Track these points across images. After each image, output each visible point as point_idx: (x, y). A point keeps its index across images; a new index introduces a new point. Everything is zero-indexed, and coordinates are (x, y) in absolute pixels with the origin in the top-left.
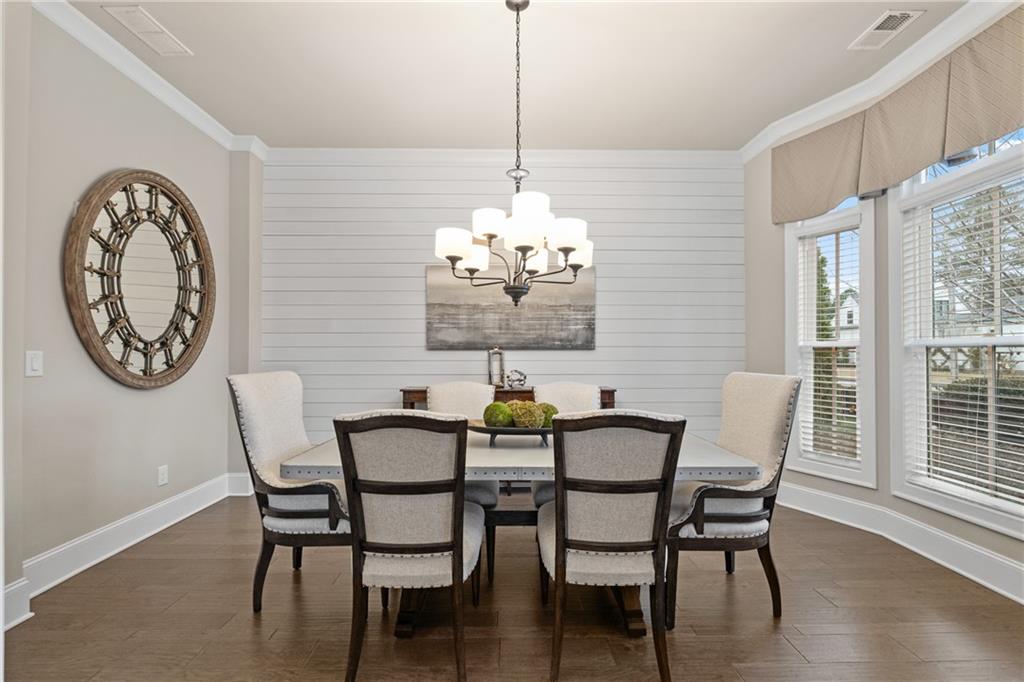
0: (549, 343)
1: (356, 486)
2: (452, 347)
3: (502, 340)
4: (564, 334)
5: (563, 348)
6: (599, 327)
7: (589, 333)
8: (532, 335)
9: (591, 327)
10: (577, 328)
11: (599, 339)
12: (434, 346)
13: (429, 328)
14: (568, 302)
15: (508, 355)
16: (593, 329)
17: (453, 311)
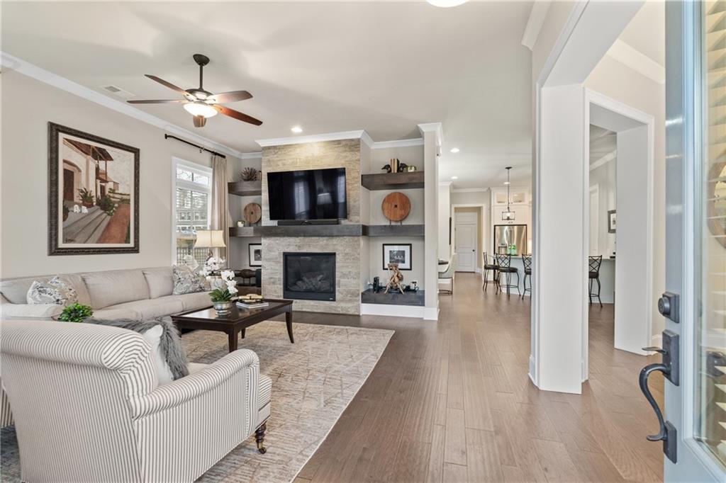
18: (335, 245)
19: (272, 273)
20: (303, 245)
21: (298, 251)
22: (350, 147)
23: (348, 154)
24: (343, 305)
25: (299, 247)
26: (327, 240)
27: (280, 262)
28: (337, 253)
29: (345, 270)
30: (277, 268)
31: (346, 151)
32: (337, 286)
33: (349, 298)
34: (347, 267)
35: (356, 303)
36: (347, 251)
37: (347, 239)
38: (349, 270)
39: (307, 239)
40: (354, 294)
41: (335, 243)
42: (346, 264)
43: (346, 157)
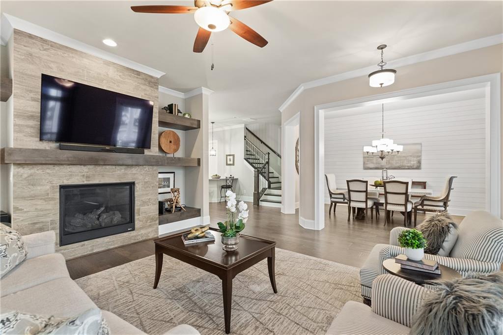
0: (404, 167)
1: (349, 191)
2: (371, 169)
3: (387, 167)
4: (409, 165)
5: (409, 169)
6: (423, 162)
7: (419, 164)
8: (398, 165)
9: (419, 162)
10: (414, 162)
11: (423, 166)
12: (366, 168)
13: (364, 164)
14: (410, 155)
15: (388, 171)
16: (420, 163)
17: (371, 159)
18: (135, 174)
19: (38, 216)
20: (94, 175)
21: (86, 183)
22: (150, 82)
23: (148, 88)
24: (143, 232)
25: (88, 177)
26: (125, 169)
27: (53, 199)
28: (136, 182)
29: (145, 198)
30: (49, 207)
31: (145, 84)
32: (136, 215)
33: (148, 224)
34: (147, 194)
35: (155, 226)
36: (147, 179)
37: (147, 168)
38: (148, 197)
39: (99, 168)
40: (153, 219)
41: (134, 172)
42: (144, 193)
43: (145, 90)
